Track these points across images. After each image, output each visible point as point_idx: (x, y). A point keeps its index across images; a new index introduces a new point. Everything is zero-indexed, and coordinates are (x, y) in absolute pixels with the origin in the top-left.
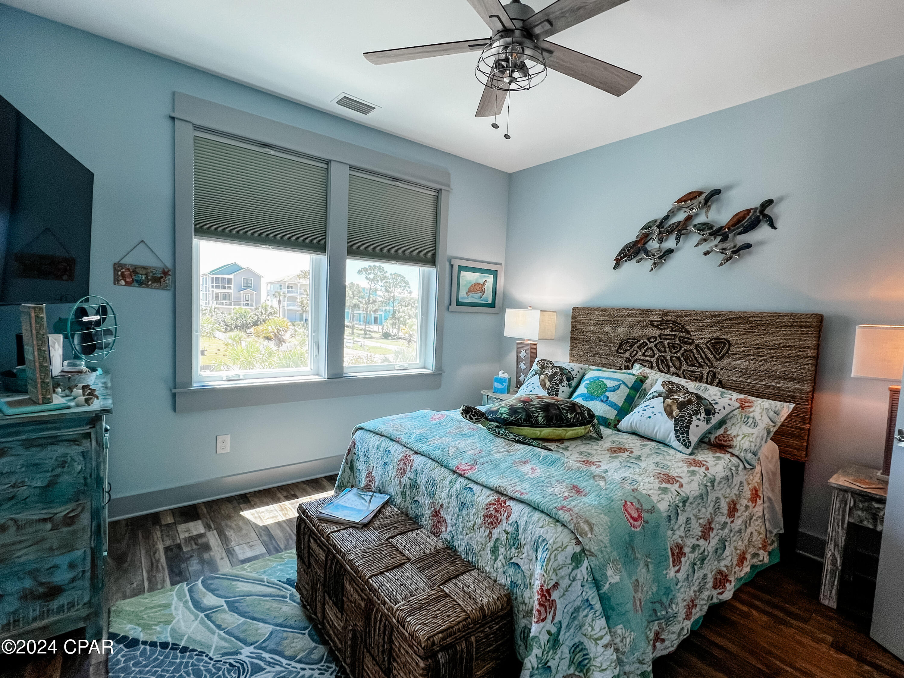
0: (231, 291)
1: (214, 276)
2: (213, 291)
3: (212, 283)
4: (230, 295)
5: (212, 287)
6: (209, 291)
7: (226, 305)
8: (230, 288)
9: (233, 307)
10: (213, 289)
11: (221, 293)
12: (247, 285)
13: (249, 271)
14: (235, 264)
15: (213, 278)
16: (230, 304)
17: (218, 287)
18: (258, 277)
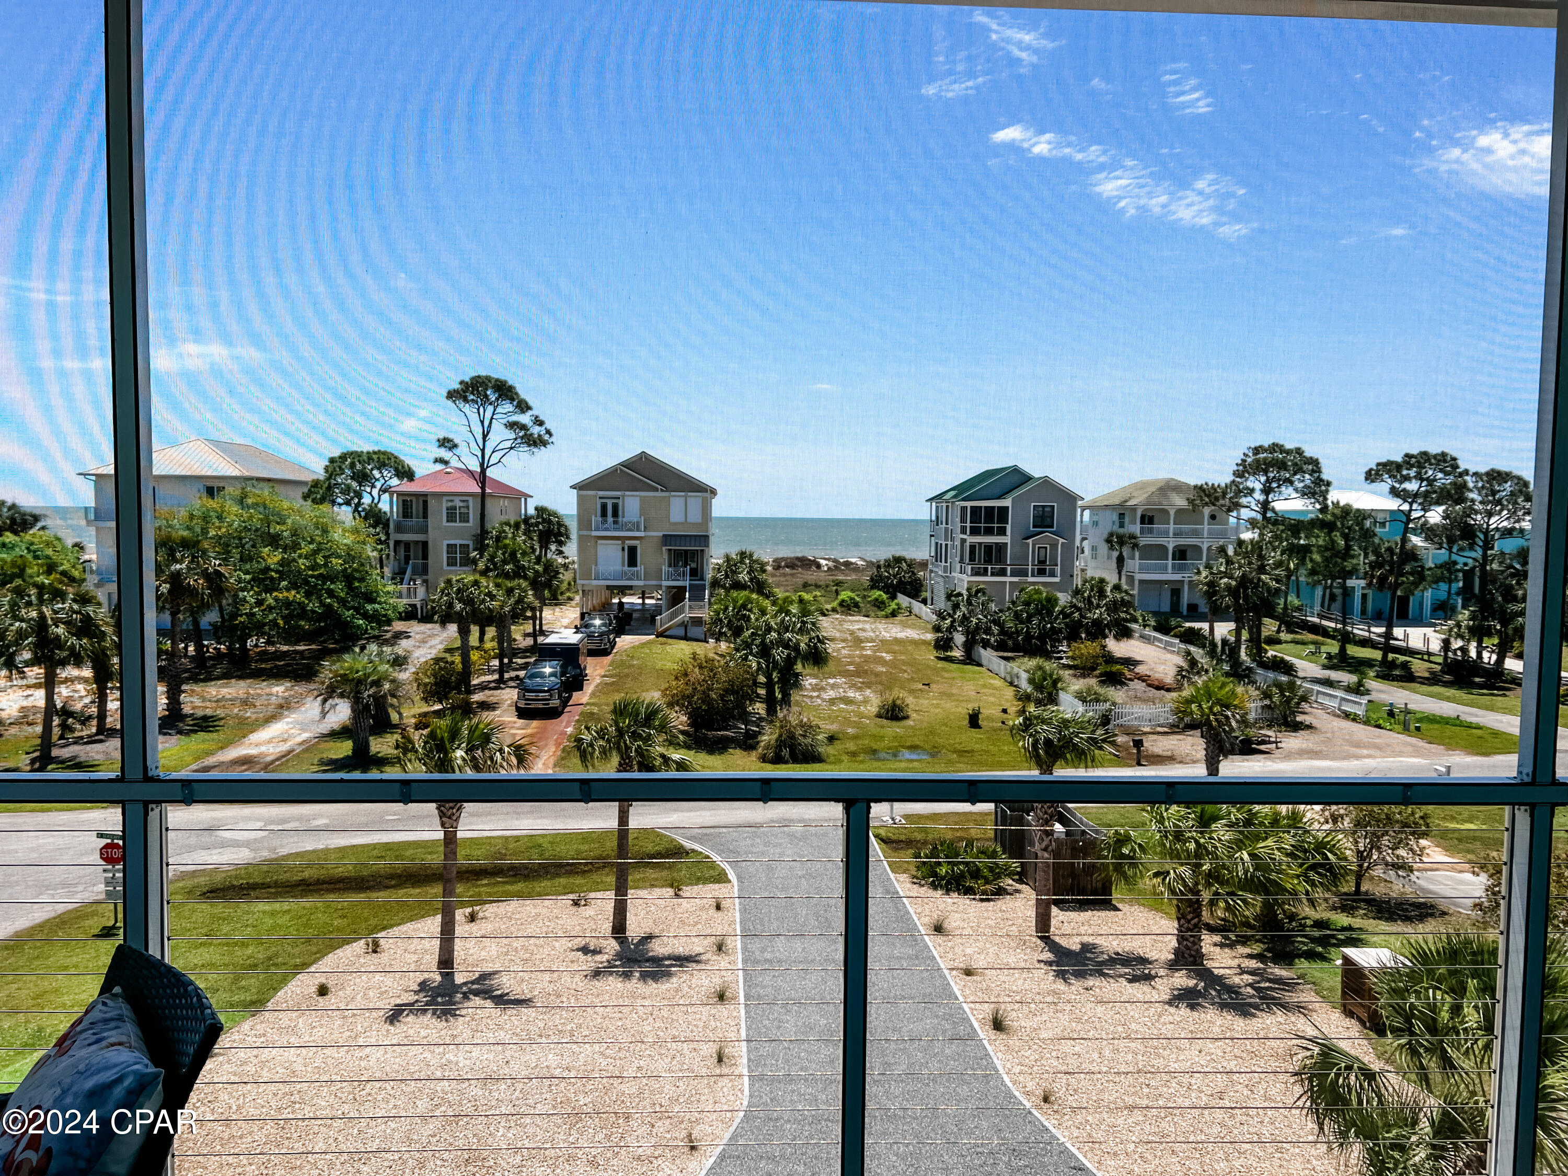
0: (1006, 539)
1: (969, 504)
2: (963, 541)
3: (963, 520)
4: (1001, 547)
5: (963, 531)
6: (952, 539)
7: (993, 574)
8: (1002, 532)
9: (1008, 579)
10: (964, 536)
11: (980, 544)
12: (1044, 520)
13: (1047, 484)
14: (1016, 470)
15: (964, 509)
16: (1002, 573)
17: (975, 531)
18: (1070, 498)
